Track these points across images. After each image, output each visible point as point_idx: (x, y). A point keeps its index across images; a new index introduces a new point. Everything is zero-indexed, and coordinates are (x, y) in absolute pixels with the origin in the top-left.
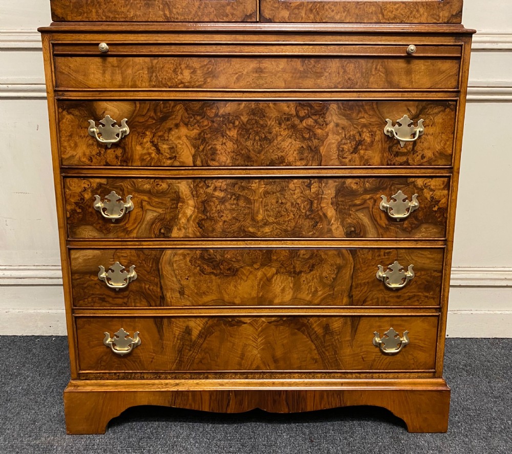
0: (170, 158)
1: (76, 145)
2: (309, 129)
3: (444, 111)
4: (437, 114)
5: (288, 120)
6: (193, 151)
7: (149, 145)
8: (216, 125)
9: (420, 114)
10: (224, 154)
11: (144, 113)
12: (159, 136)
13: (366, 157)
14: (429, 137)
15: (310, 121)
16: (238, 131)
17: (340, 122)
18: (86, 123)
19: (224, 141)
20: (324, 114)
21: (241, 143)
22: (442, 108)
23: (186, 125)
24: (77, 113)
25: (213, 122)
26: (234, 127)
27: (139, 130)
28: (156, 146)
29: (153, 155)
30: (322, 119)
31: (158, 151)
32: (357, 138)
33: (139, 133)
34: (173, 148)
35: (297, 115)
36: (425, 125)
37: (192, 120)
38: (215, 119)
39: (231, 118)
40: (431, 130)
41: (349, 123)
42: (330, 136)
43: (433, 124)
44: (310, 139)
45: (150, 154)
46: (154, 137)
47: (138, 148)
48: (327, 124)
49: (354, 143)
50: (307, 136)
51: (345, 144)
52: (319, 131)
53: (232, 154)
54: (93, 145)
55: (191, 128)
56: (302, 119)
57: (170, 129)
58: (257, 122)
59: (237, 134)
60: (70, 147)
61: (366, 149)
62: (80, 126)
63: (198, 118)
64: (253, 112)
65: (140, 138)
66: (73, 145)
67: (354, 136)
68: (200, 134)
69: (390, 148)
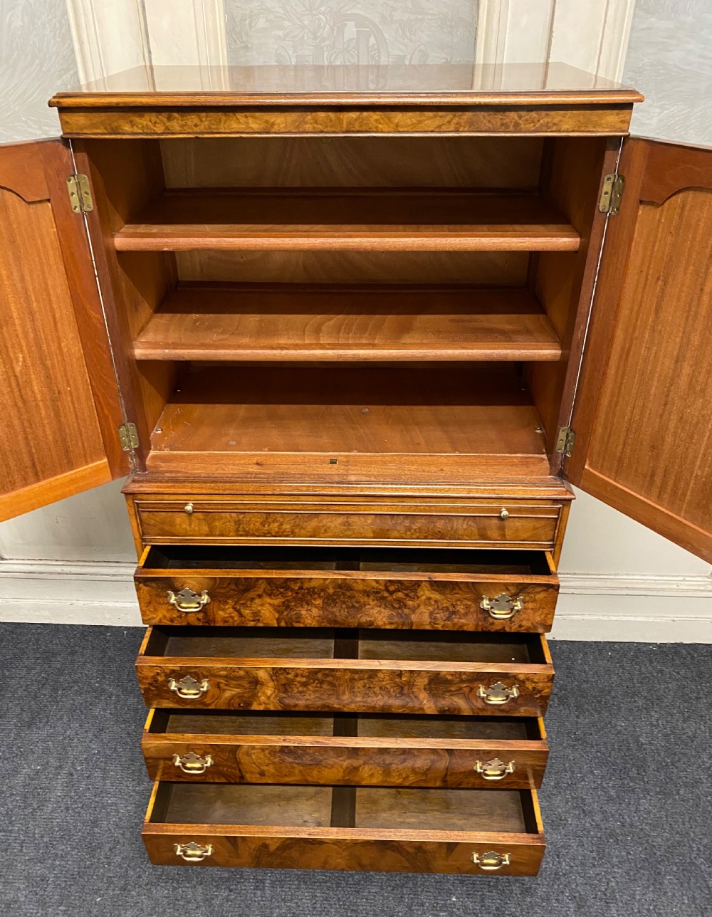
0: (253, 621)
1: (156, 610)
2: (399, 601)
3: (547, 591)
4: (539, 593)
5: (377, 593)
6: (277, 615)
7: (231, 610)
8: (300, 595)
9: (520, 592)
10: (310, 618)
11: (225, 586)
12: (243, 604)
13: (459, 624)
14: (529, 611)
15: (400, 595)
16: (324, 600)
17: (432, 596)
18: (164, 594)
19: (309, 608)
20: (416, 590)
21: (327, 610)
22: (546, 589)
23: (270, 595)
24: (154, 585)
25: (297, 593)
26: (320, 597)
27: (221, 599)
28: (239, 611)
29: (236, 618)
30: (413, 594)
31: (241, 615)
32: (451, 609)
33: (220, 601)
34: (256, 613)
35: (387, 590)
36: (524, 602)
37: (274, 591)
38: (299, 591)
39: (316, 590)
40: (530, 605)
41: (443, 597)
42: (422, 607)
43: (534, 601)
44: (399, 608)
45: (232, 617)
46: (236, 604)
47: (221, 613)
48: (418, 598)
49: (447, 613)
50: (397, 606)
51: (437, 613)
52: (410, 603)
53: (318, 618)
54: (173, 609)
55: (275, 598)
56: (391, 593)
57: (252, 599)
58: (343, 594)
59: (323, 603)
60: (150, 611)
61: (460, 618)
62: (158, 596)
63: (282, 590)
64: (340, 587)
65: (221, 606)
66: (152, 610)
67: (447, 607)
68: (284, 602)
69: (485, 618)
